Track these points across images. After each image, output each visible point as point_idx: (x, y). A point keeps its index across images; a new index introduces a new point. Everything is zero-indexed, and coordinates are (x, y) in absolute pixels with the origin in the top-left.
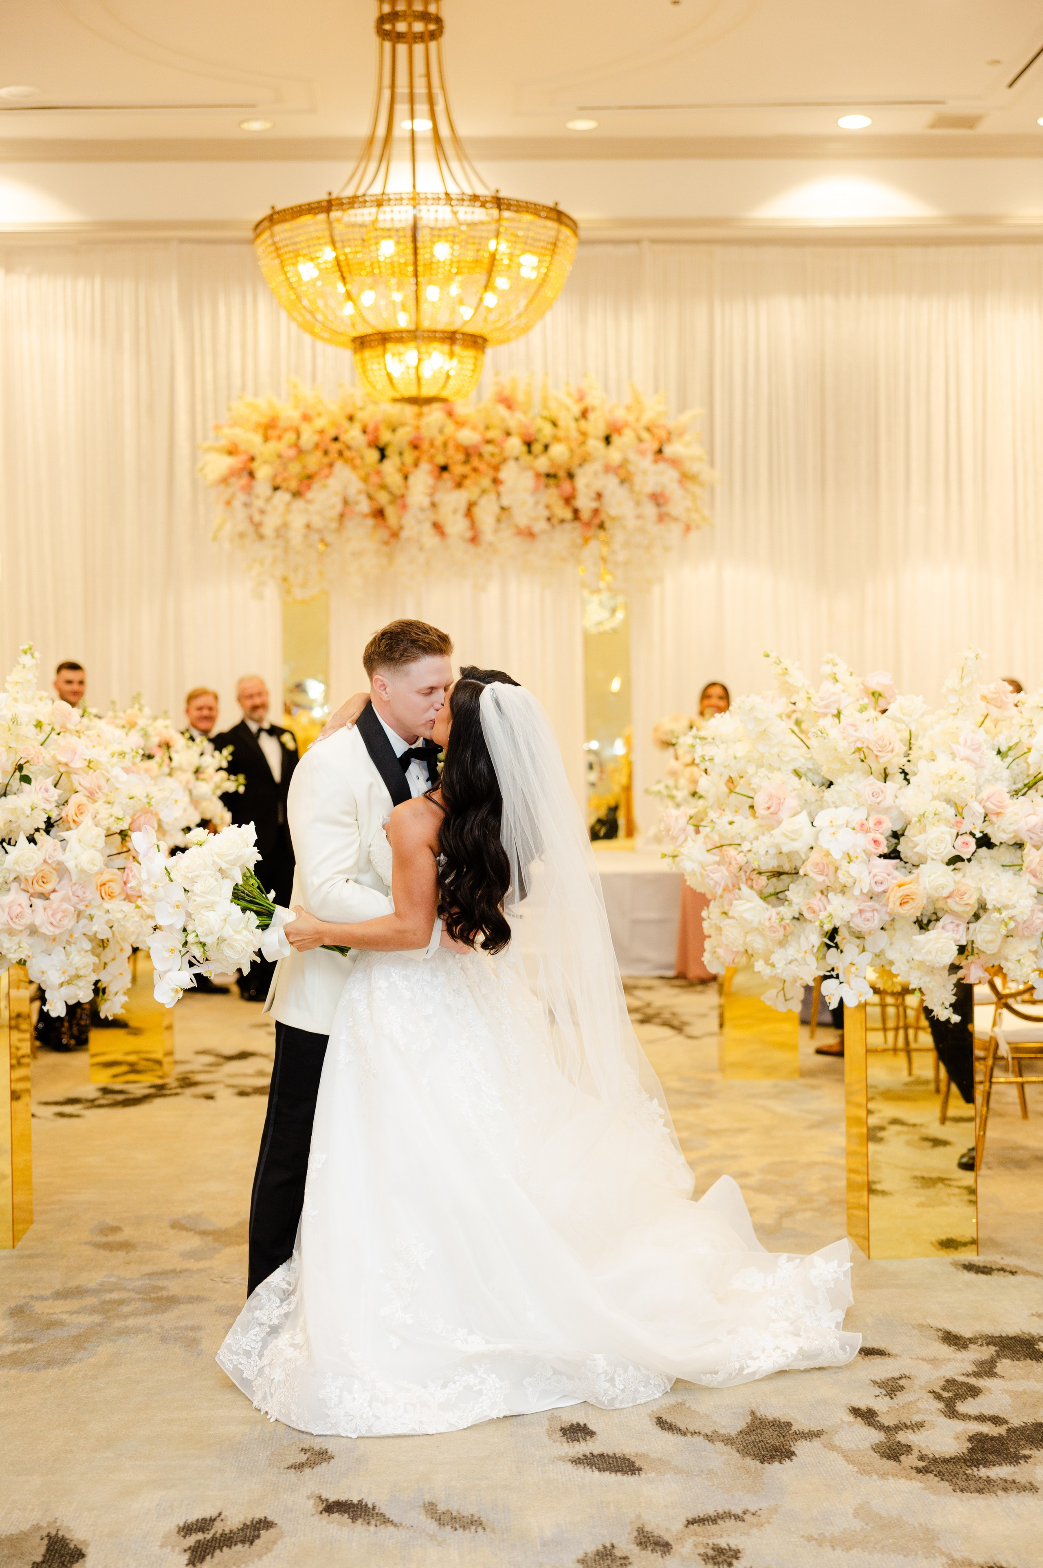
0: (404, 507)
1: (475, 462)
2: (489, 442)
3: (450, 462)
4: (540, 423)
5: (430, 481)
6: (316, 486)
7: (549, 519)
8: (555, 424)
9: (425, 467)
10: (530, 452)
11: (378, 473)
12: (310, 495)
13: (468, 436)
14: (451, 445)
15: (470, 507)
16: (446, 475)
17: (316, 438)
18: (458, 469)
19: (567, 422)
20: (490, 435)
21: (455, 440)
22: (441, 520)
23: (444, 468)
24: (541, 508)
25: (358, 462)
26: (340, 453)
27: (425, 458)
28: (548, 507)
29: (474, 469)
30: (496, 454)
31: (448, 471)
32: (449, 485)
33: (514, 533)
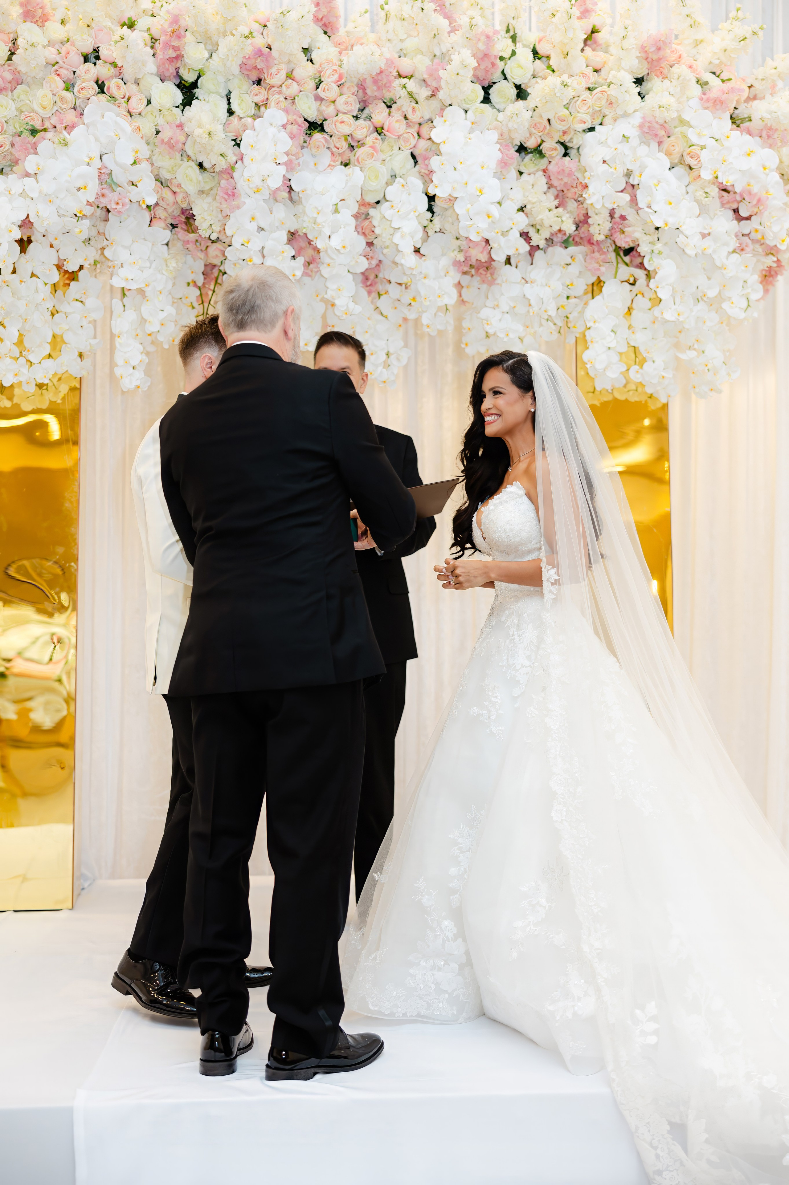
0: (232, 194)
1: (379, 114)
3: (329, 111)
4: (503, 46)
5: (285, 143)
6: (45, 145)
8: (535, 52)
10: (486, 100)
11: (180, 126)
12: (30, 163)
14: (329, 80)
15: (367, 207)
16: (317, 136)
17: (51, 54)
22: (305, 226)
23: (315, 126)
25: (137, 104)
26: (101, 87)
29: (379, 131)
30: (421, 99)
31: (323, 130)
32: (326, 158)
33: (457, 264)
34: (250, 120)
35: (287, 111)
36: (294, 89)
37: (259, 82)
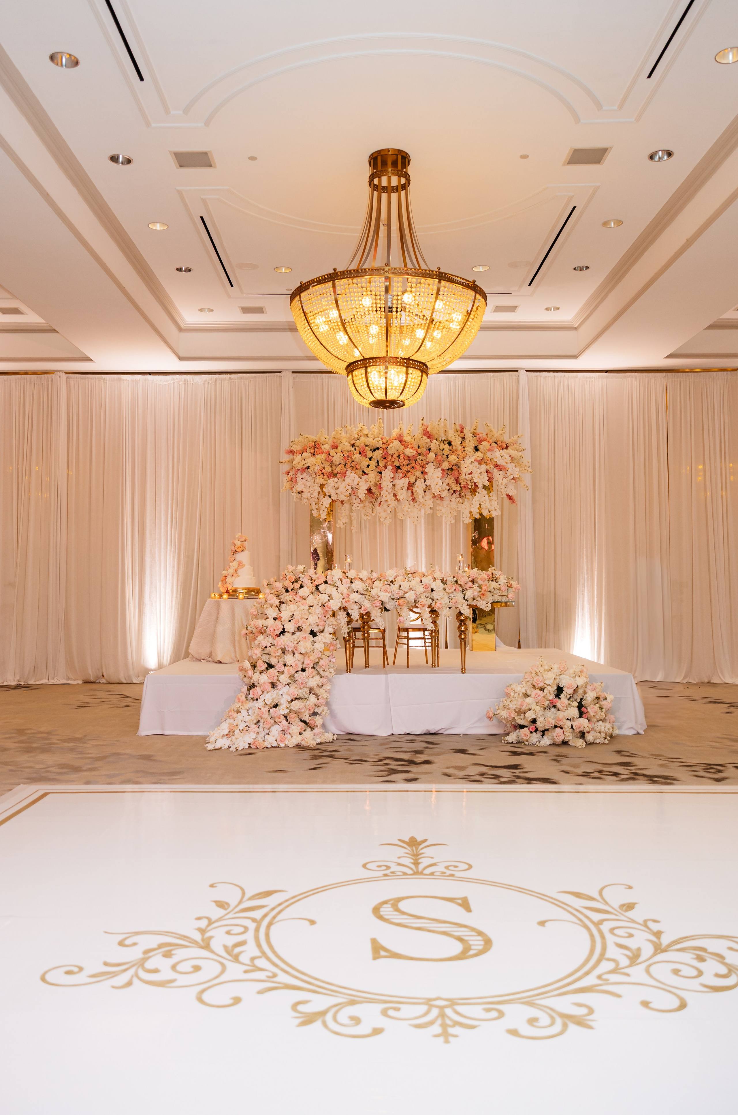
0: (381, 488)
1: (414, 464)
2: (419, 454)
3: (402, 464)
5: (392, 475)
7: (449, 490)
8: (450, 444)
9: (390, 468)
13: (409, 452)
14: (402, 456)
15: (410, 486)
16: (399, 470)
18: (405, 468)
19: (456, 442)
20: (420, 451)
21: (404, 453)
22: (397, 493)
23: (398, 468)
24: (445, 485)
27: (389, 463)
28: (448, 484)
29: (413, 467)
30: (423, 460)
31: (400, 469)
32: (401, 475)
33: (433, 497)
34: (383, 468)
35: (392, 466)
36: (393, 460)
37: (385, 458)
